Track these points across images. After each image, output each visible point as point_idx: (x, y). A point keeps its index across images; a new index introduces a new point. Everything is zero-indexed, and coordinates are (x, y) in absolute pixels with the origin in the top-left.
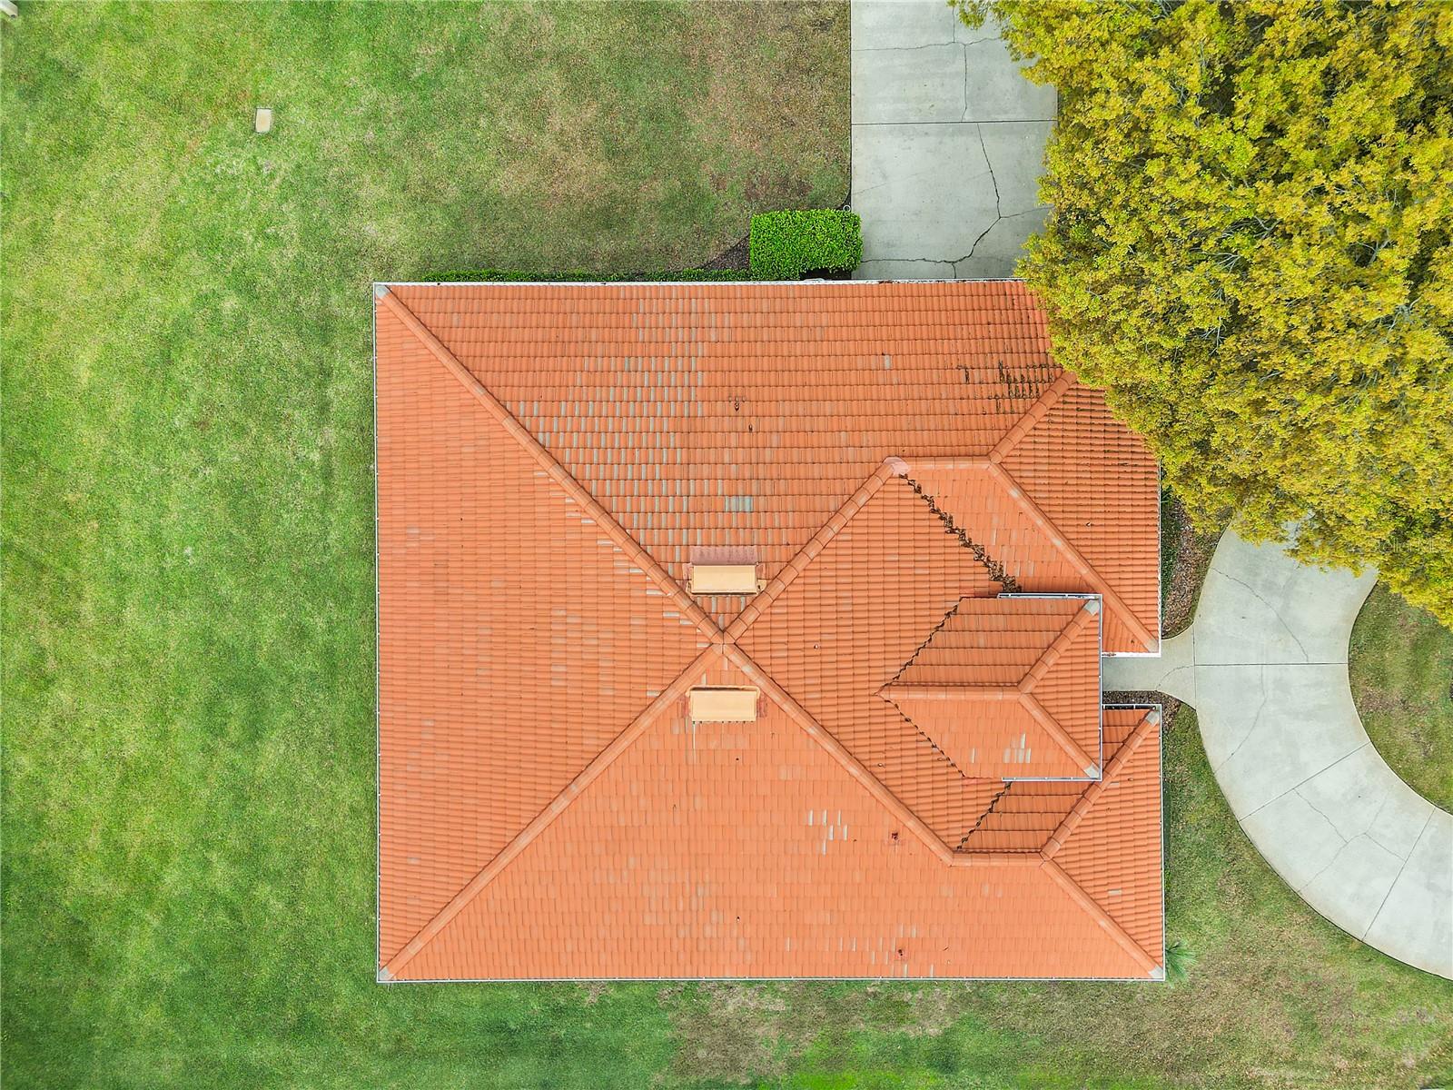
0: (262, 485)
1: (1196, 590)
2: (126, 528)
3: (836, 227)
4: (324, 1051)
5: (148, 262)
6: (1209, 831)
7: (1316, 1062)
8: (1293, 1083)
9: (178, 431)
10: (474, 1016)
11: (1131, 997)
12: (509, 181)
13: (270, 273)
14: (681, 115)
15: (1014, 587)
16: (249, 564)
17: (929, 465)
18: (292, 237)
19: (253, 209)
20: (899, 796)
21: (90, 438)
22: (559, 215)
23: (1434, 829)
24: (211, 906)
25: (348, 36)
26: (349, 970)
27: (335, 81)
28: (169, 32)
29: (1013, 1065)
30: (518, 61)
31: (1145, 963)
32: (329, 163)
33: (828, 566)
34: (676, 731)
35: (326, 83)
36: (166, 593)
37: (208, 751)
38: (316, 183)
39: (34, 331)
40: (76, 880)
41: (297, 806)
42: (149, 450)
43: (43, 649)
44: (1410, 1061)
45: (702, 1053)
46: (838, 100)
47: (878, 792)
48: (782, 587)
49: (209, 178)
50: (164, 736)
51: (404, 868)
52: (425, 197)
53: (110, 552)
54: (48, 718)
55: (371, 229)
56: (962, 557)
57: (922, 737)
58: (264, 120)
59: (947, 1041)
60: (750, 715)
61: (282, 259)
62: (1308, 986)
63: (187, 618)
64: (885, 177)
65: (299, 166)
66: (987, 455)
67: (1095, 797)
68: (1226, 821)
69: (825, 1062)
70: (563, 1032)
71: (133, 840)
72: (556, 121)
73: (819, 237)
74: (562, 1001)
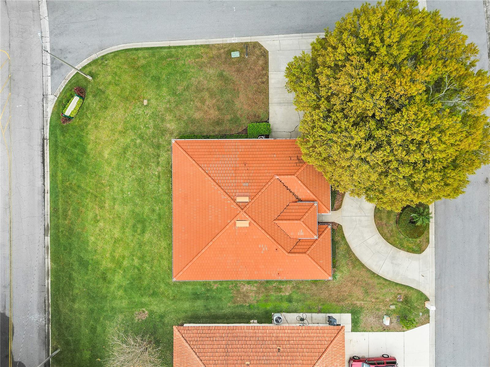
0: (145, 179)
1: (342, 201)
2: (115, 188)
3: (265, 126)
4: (158, 299)
5: (120, 132)
6: (345, 251)
7: (368, 300)
8: (363, 304)
9: (127, 168)
10: (190, 291)
11: (329, 286)
12: (197, 115)
13: (147, 134)
14: (233, 102)
15: (300, 200)
16: (142, 196)
17: (283, 177)
18: (152, 127)
19: (143, 121)
20: (277, 242)
21: (108, 169)
22: (208, 122)
23: (392, 251)
24: (134, 268)
25: (163, 85)
26: (163, 282)
27: (161, 94)
28: (125, 83)
29: (304, 301)
30: (199, 90)
31: (328, 276)
32: (160, 112)
33: (263, 197)
34: (233, 229)
35: (159, 95)
36: (124, 202)
37: (133, 235)
38: (157, 116)
39: (95, 146)
40: (104, 264)
41: (152, 247)
42: (120, 172)
43: (97, 214)
44: (388, 300)
45: (238, 299)
46: (266, 98)
47: (273, 240)
48: (254, 201)
49: (134, 115)
50: (124, 232)
51: (178, 257)
52: (179, 119)
53: (112, 193)
54: (98, 229)
55: (168, 125)
56: (290, 194)
57: (282, 230)
58: (145, 102)
59: (290, 296)
60: (248, 225)
61: (150, 132)
62: (366, 284)
63: (129, 207)
64: (276, 114)
65: (153, 112)
66: (294, 175)
67: (317, 242)
68: (348, 250)
69: (265, 301)
70: (209, 295)
71: (117, 255)
72: (207, 103)
73: (262, 129)
74: (209, 288)
